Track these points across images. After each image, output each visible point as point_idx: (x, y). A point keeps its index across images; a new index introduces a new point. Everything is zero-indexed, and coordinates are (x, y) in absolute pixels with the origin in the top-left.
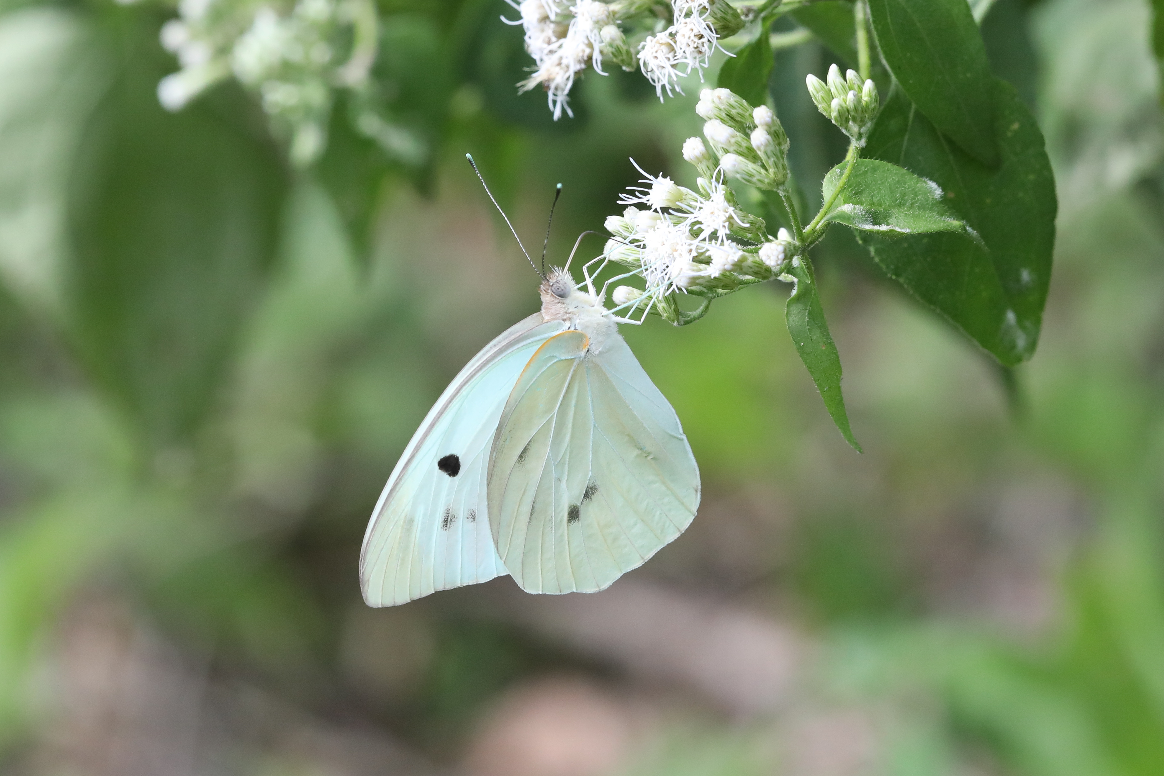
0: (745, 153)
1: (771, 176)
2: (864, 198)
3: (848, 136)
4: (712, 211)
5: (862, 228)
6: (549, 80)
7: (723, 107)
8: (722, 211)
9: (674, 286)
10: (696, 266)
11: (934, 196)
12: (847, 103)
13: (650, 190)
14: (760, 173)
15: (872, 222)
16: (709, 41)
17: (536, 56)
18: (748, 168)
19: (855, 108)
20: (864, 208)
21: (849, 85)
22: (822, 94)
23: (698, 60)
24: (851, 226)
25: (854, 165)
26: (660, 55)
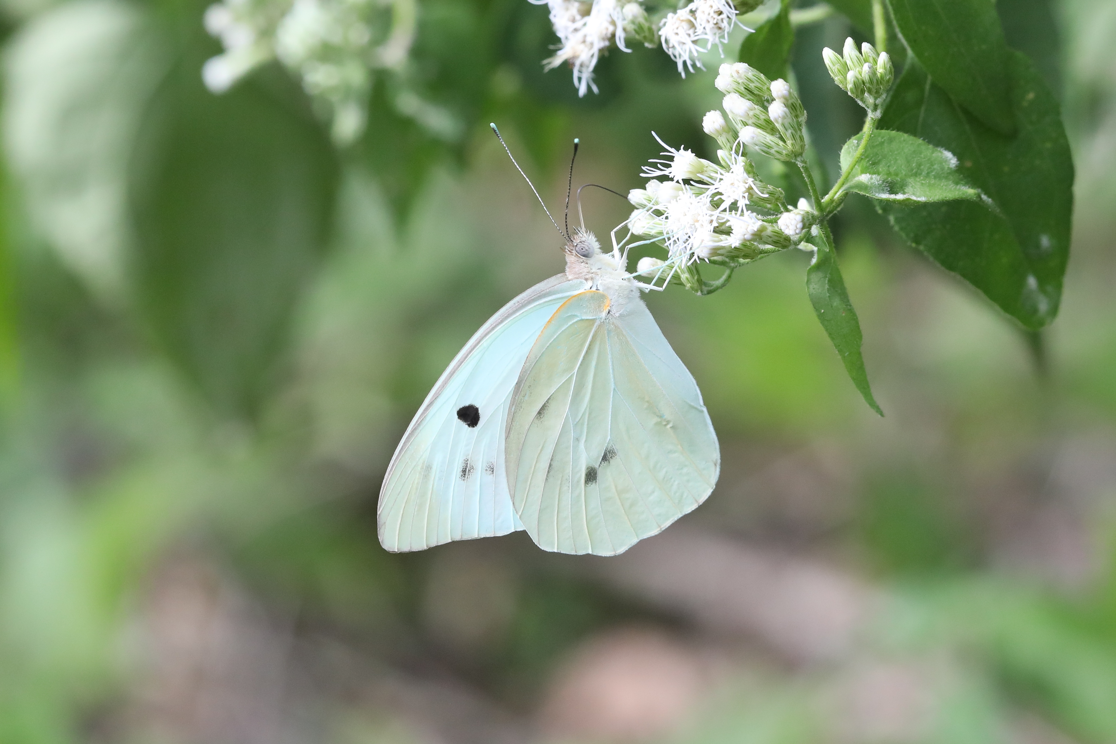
0: (763, 126)
1: (789, 148)
2: (881, 168)
3: (864, 108)
4: (732, 182)
5: (879, 197)
6: (575, 57)
7: (742, 81)
8: (741, 182)
9: (695, 257)
10: (717, 237)
11: (949, 165)
12: (863, 75)
13: (672, 162)
14: (780, 145)
15: (889, 191)
16: (728, 17)
17: (560, 34)
18: (765, 140)
19: (870, 79)
20: (881, 177)
21: (865, 57)
22: (838, 67)
23: (717, 36)
24: (868, 195)
25: (871, 136)
26: (681, 31)
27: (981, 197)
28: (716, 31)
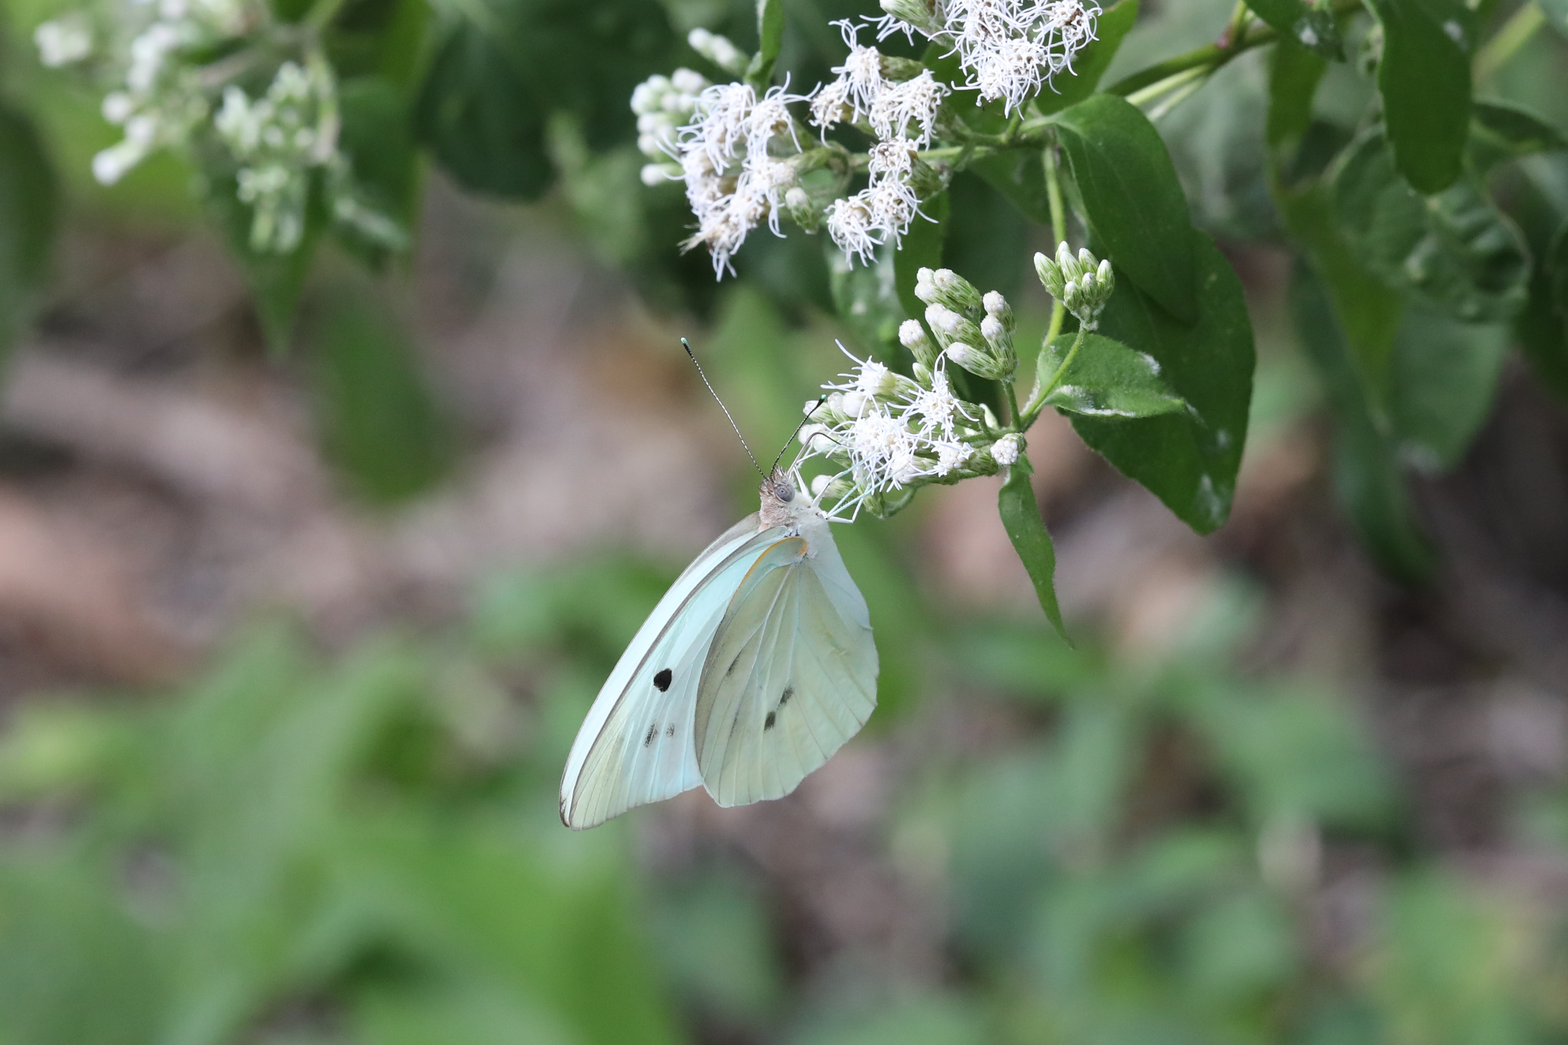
0: (971, 341)
1: (1000, 365)
2: (1082, 377)
3: (1079, 319)
4: (934, 403)
5: (1086, 413)
6: (713, 239)
7: (946, 289)
8: (946, 404)
9: (895, 483)
10: (920, 462)
11: (1151, 372)
12: (1082, 285)
13: (859, 376)
14: (990, 363)
15: (1095, 406)
16: (909, 206)
17: (698, 212)
18: (976, 358)
19: (1091, 291)
20: (1083, 388)
21: (1083, 265)
22: (1052, 275)
23: (896, 226)
25: (1080, 347)
26: (854, 221)
27: (1186, 408)
28: (894, 221)
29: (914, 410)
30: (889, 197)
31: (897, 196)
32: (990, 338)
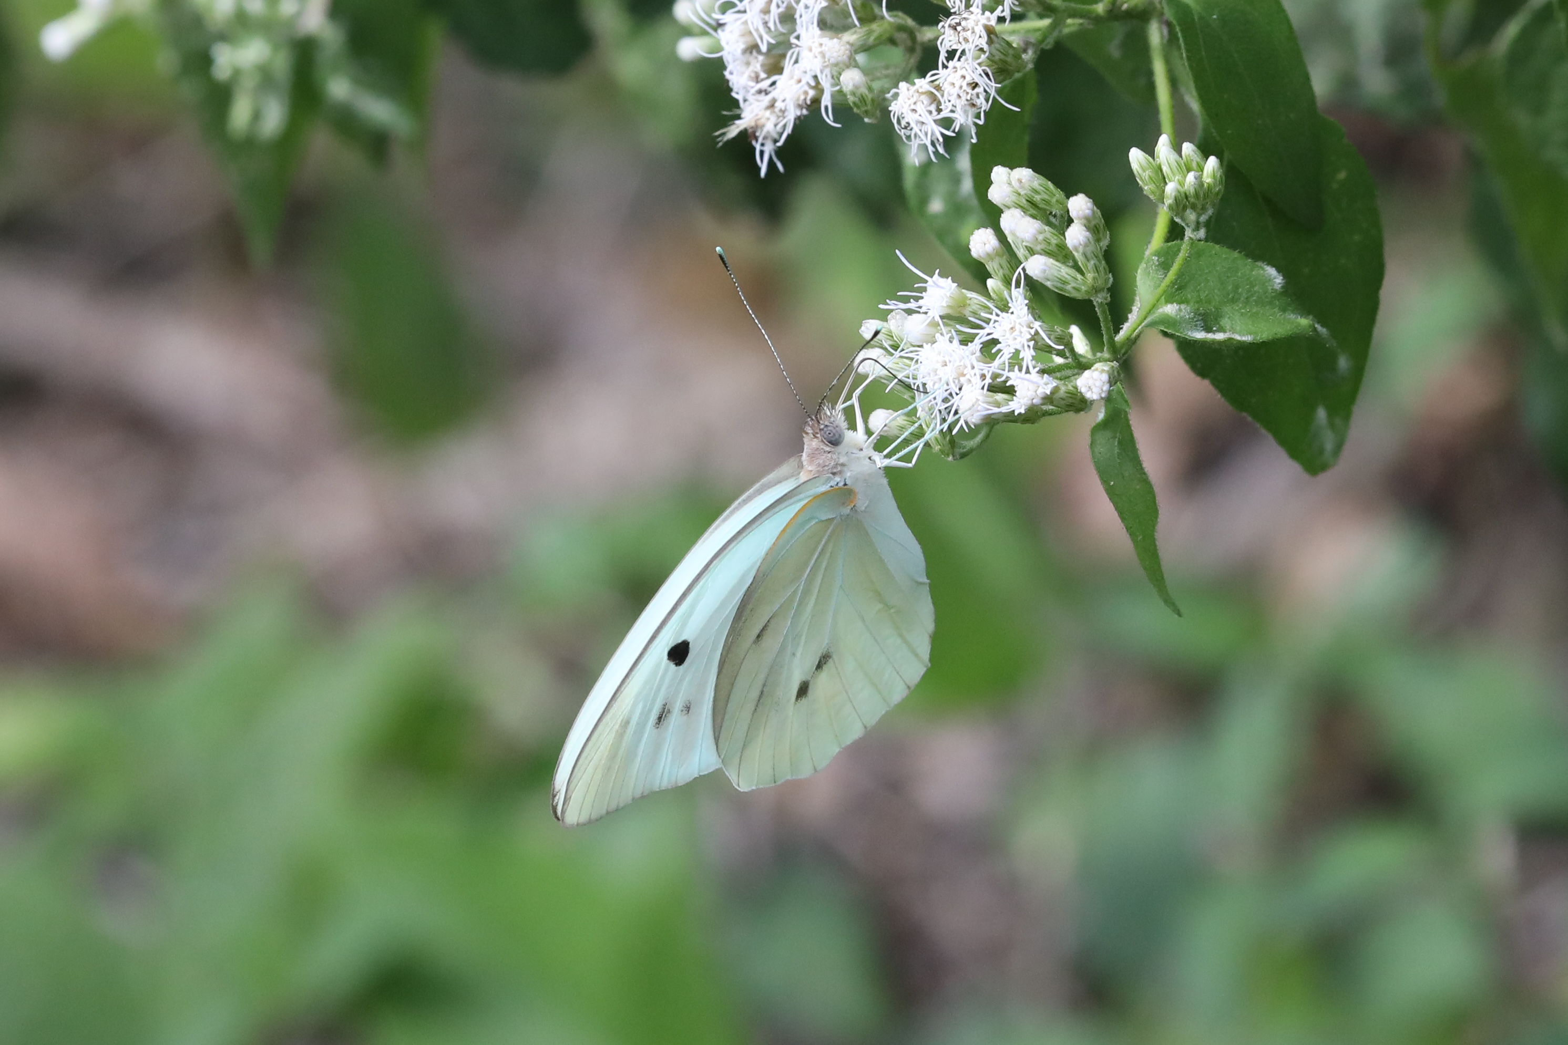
0: (1056, 253)
1: (1089, 282)
2: (1189, 294)
3: (1183, 226)
4: (1011, 326)
5: (1192, 337)
6: (756, 128)
7: (1025, 192)
8: (1025, 327)
9: (962, 422)
10: (992, 397)
11: (1273, 285)
12: (1186, 187)
13: (924, 293)
14: (1077, 280)
15: (1202, 327)
16: (985, 91)
17: (739, 97)
18: (1060, 273)
19: (1197, 194)
20: (1191, 307)
21: (1185, 159)
22: (1150, 174)
23: (971, 115)
25: (1186, 259)
26: (921, 108)
27: (1315, 329)
28: (968, 108)
29: (989, 334)
30: (962, 79)
31: (972, 79)
32: (1077, 251)
